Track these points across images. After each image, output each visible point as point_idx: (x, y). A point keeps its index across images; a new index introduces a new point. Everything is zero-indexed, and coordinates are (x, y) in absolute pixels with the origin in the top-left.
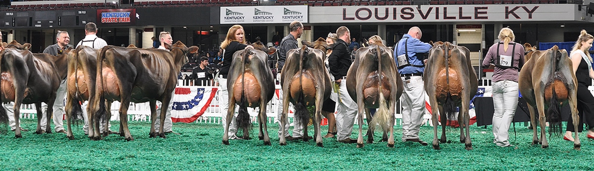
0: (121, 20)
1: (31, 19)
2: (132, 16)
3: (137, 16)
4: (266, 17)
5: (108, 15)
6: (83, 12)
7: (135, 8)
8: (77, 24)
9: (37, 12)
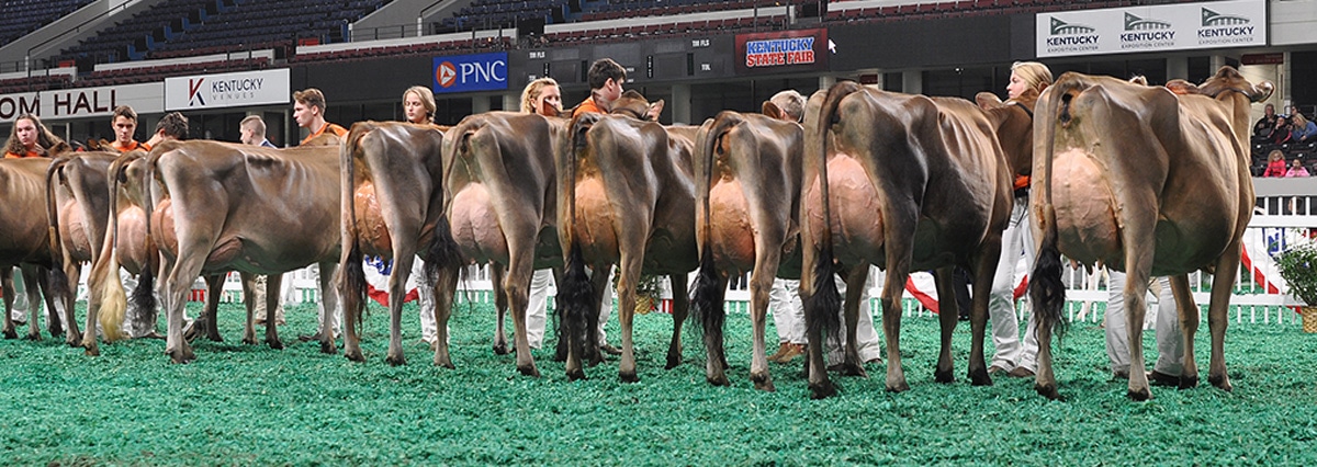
0: (793, 57)
2: (820, 48)
3: (832, 45)
4: (1154, 36)
5: (762, 47)
6: (703, 42)
7: (824, 27)
8: (691, 72)
9: (597, 47)
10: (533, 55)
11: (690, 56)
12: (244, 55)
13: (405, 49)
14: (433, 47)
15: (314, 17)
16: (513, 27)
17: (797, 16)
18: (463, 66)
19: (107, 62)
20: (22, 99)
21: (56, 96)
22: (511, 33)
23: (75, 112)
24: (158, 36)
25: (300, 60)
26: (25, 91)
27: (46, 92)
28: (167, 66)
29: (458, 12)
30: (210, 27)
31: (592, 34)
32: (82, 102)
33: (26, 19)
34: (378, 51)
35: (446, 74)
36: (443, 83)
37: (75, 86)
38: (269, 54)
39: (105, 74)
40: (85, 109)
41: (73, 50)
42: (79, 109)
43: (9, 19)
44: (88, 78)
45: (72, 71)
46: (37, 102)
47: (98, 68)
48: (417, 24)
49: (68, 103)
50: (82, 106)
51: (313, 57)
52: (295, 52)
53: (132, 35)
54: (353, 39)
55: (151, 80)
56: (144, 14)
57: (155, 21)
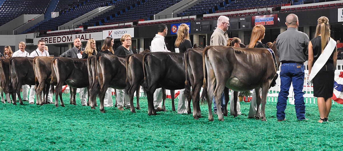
0: (268, 23)
1: (211, 25)
2: (275, 20)
3: (279, 19)
5: (259, 20)
7: (277, 14)
8: (239, 28)
9: (214, 21)
10: (197, 23)
11: (239, 23)
12: (123, 24)
14: (173, 21)
15: (148, 13)
16: (195, 15)
17: (273, 10)
19: (92, 26)
20: (68, 37)
22: (194, 17)
24: (108, 19)
25: (139, 25)
26: (69, 34)
27: (74, 35)
28: (105, 27)
29: (184, 11)
30: (121, 16)
31: (216, 17)
32: (82, 37)
33: (77, 14)
35: (174, 29)
36: (173, 31)
37: (81, 33)
38: (131, 23)
39: (90, 30)
40: (83, 39)
41: (86, 23)
43: (74, 14)
44: (86, 31)
45: (82, 29)
46: (71, 37)
48: (172, 14)
51: (142, 24)
52: (138, 23)
53: (101, 19)
54: (154, 19)
55: (100, 31)
56: (106, 13)
57: (108, 15)
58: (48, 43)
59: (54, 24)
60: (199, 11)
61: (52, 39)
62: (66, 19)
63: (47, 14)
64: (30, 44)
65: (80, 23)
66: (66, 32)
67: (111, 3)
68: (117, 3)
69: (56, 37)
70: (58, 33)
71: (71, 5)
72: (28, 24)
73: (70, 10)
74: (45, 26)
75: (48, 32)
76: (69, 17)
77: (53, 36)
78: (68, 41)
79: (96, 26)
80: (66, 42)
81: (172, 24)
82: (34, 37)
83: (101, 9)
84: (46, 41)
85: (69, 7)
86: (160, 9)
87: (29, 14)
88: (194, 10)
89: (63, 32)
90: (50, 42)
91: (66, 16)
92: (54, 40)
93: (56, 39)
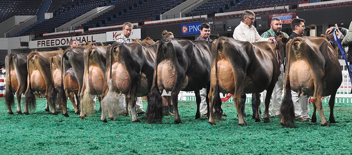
7: (296, 12)
9: (228, 20)
13: (175, 22)
14: (183, 21)
15: (152, 13)
16: (206, 15)
17: (290, 9)
18: (190, 27)
19: (93, 28)
20: (67, 39)
21: (77, 38)
22: (205, 16)
23: (82, 42)
24: (109, 19)
25: (145, 26)
26: (68, 37)
27: (74, 37)
28: (108, 29)
29: (193, 10)
30: (123, 16)
31: (229, 16)
32: (84, 39)
33: (74, 15)
34: (167, 23)
35: (185, 29)
36: (184, 32)
37: (82, 35)
38: (137, 24)
39: (91, 31)
40: (85, 42)
41: (85, 24)
42: (83, 42)
43: (70, 15)
44: (87, 32)
45: (82, 30)
47: (90, 29)
48: (180, 14)
49: (80, 40)
50: (84, 41)
51: (149, 25)
52: (144, 23)
53: (102, 19)
54: (161, 19)
55: (103, 33)
56: (106, 13)
57: (109, 15)
58: (45, 46)
59: (50, 26)
60: (209, 10)
61: (50, 42)
62: (62, 21)
63: (40, 16)
64: (26, 47)
65: (79, 24)
66: (64, 34)
67: (110, 3)
68: (116, 3)
69: (55, 39)
70: (56, 35)
71: (65, 6)
72: (20, 26)
73: (64, 10)
74: (39, 28)
75: (44, 35)
76: (64, 18)
77: (50, 38)
78: (67, 44)
79: (97, 27)
80: (66, 45)
81: (182, 24)
82: (30, 40)
83: (100, 10)
84: (43, 44)
85: (63, 7)
86: (166, 8)
87: (21, 15)
88: (203, 10)
89: (61, 35)
90: (47, 45)
91: (62, 17)
92: (52, 43)
93: (55, 41)
